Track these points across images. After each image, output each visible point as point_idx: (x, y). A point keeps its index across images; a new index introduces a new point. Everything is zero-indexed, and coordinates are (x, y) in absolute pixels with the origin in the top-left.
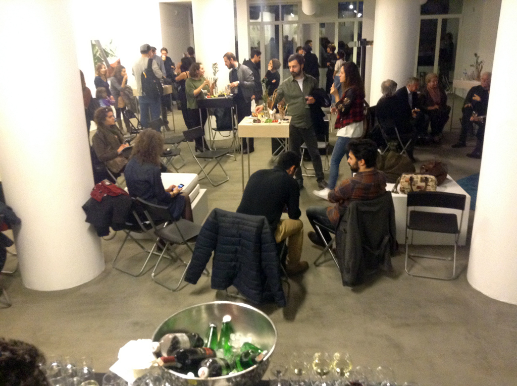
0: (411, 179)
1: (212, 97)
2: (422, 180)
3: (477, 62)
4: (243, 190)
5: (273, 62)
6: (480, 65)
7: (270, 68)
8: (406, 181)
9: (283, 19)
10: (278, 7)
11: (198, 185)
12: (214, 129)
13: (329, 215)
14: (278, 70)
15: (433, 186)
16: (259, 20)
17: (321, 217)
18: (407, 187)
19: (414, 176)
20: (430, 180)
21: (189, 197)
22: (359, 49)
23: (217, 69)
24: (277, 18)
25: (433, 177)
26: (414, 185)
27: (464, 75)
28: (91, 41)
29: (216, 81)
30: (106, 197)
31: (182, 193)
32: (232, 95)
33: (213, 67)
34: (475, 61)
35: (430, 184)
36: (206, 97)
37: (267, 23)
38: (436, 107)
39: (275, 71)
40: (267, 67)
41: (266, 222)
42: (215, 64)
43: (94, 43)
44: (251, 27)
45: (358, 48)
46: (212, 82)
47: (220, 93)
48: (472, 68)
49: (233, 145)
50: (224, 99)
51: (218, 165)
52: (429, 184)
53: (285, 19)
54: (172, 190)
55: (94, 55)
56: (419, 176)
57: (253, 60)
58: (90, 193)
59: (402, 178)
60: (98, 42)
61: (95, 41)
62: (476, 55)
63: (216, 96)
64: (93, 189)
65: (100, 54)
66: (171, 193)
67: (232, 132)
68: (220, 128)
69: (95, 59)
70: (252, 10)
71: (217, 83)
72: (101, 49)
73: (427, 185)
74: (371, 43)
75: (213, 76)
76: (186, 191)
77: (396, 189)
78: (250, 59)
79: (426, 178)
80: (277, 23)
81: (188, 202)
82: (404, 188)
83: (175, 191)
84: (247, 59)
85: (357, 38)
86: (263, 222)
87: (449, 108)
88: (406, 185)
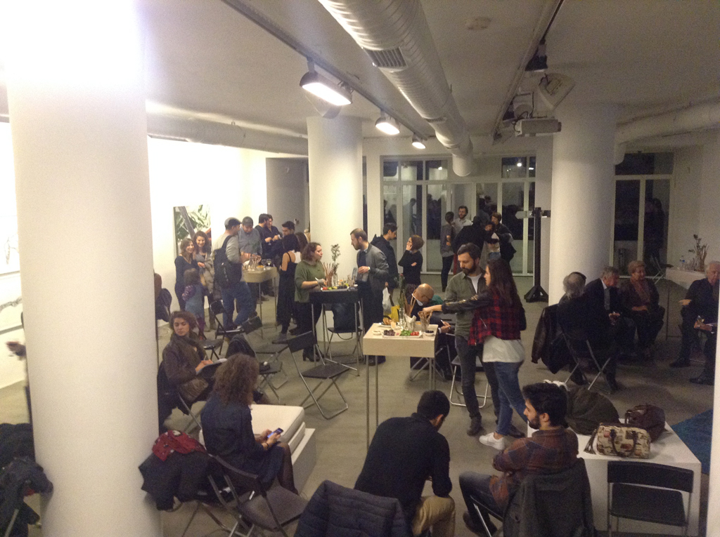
0: (613, 433)
1: (330, 288)
2: (628, 436)
3: (698, 246)
4: (368, 446)
5: (413, 240)
6: (702, 249)
7: (408, 248)
8: (605, 436)
9: (427, 178)
10: (421, 162)
11: (304, 424)
12: (329, 329)
13: (494, 491)
14: (419, 250)
15: (644, 446)
16: (397, 176)
17: (482, 492)
18: (607, 445)
19: (617, 429)
20: (640, 436)
21: (288, 447)
22: (531, 221)
23: (338, 252)
24: (419, 177)
25: (643, 431)
26: (617, 443)
27: (681, 264)
28: (174, 208)
29: (335, 268)
30: (173, 454)
31: (279, 442)
32: (356, 285)
33: (332, 250)
34: (696, 246)
35: (641, 441)
36: (322, 289)
37: (407, 183)
38: (644, 308)
39: (415, 251)
40: (405, 246)
41: (399, 508)
42: (336, 246)
43: (177, 210)
44: (385, 187)
45: (529, 219)
46: (330, 269)
47: (340, 284)
48: (691, 253)
49: (356, 352)
50: (345, 292)
51: (334, 386)
52: (638, 441)
53: (431, 178)
54: (266, 438)
55: (177, 226)
56: (624, 429)
57: (386, 237)
58: (151, 447)
59: (599, 430)
60: (184, 208)
61: (179, 207)
62: (696, 237)
63: (335, 287)
64: (156, 441)
65: (184, 225)
66: (264, 444)
67: (355, 334)
68: (338, 329)
69: (176, 232)
70: (387, 165)
71: (338, 271)
72: (186, 219)
73: (635, 443)
74: (548, 213)
75: (333, 262)
76: (285, 437)
77: (592, 447)
78: (382, 236)
79: (634, 432)
80: (419, 183)
81: (287, 453)
82: (602, 446)
83: (269, 441)
84: (379, 235)
85: (528, 206)
86: (394, 509)
87: (662, 311)
88: (606, 441)
